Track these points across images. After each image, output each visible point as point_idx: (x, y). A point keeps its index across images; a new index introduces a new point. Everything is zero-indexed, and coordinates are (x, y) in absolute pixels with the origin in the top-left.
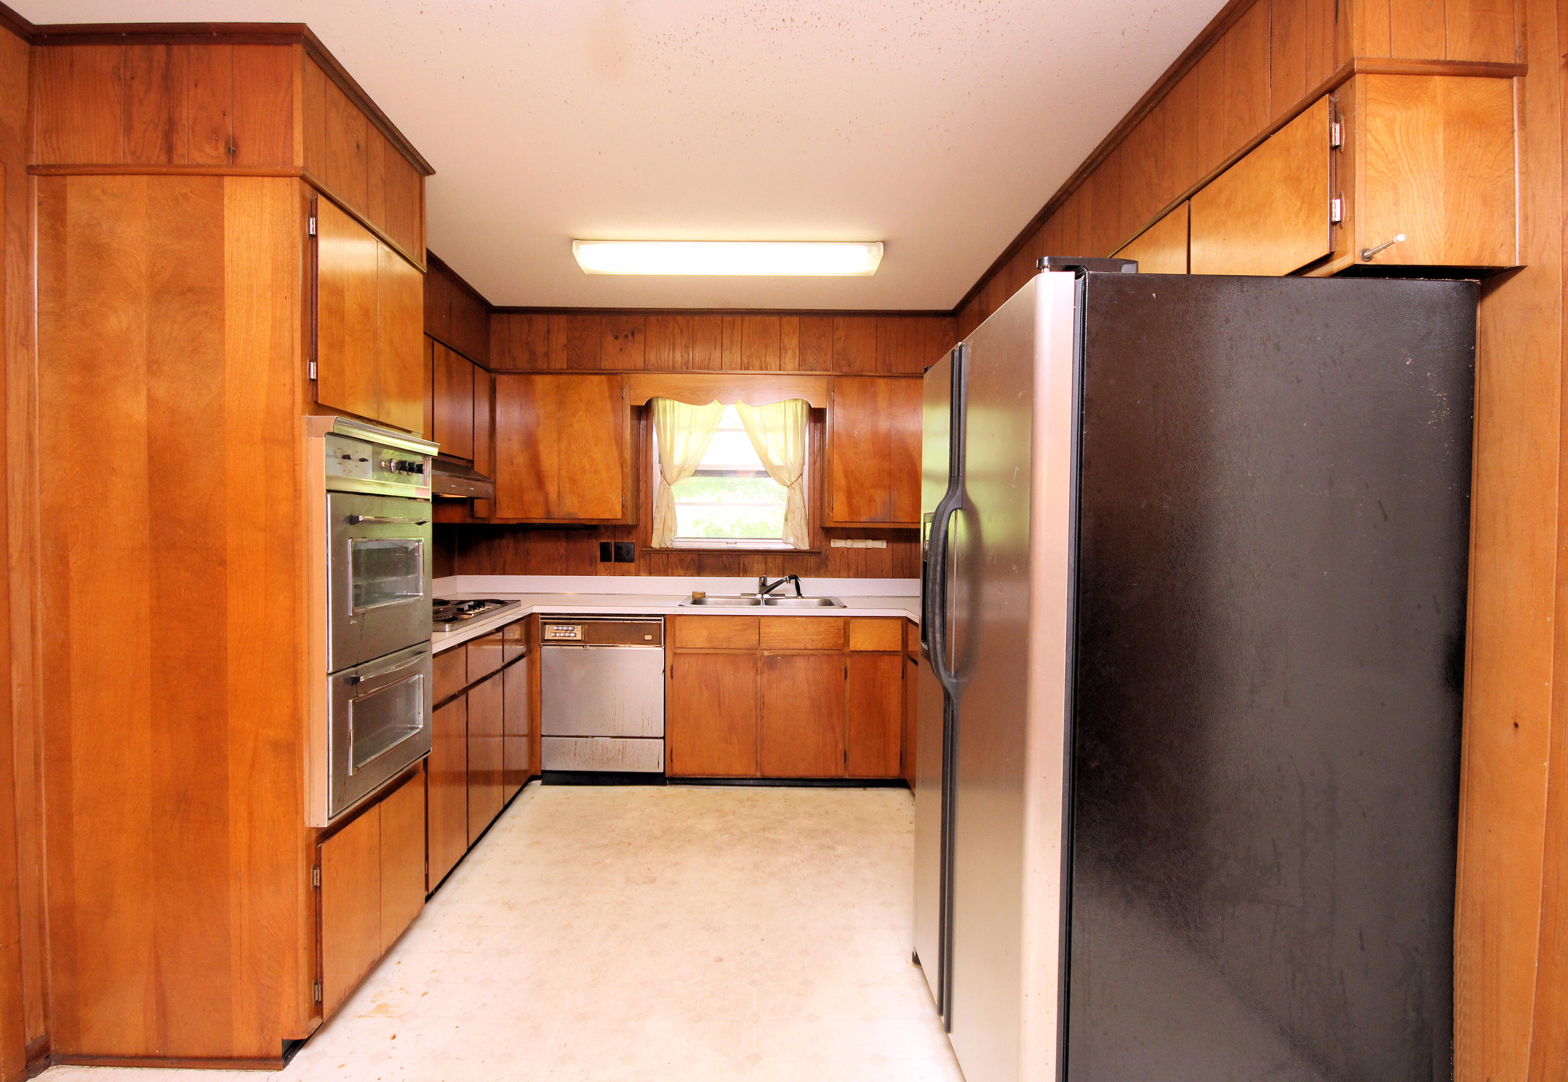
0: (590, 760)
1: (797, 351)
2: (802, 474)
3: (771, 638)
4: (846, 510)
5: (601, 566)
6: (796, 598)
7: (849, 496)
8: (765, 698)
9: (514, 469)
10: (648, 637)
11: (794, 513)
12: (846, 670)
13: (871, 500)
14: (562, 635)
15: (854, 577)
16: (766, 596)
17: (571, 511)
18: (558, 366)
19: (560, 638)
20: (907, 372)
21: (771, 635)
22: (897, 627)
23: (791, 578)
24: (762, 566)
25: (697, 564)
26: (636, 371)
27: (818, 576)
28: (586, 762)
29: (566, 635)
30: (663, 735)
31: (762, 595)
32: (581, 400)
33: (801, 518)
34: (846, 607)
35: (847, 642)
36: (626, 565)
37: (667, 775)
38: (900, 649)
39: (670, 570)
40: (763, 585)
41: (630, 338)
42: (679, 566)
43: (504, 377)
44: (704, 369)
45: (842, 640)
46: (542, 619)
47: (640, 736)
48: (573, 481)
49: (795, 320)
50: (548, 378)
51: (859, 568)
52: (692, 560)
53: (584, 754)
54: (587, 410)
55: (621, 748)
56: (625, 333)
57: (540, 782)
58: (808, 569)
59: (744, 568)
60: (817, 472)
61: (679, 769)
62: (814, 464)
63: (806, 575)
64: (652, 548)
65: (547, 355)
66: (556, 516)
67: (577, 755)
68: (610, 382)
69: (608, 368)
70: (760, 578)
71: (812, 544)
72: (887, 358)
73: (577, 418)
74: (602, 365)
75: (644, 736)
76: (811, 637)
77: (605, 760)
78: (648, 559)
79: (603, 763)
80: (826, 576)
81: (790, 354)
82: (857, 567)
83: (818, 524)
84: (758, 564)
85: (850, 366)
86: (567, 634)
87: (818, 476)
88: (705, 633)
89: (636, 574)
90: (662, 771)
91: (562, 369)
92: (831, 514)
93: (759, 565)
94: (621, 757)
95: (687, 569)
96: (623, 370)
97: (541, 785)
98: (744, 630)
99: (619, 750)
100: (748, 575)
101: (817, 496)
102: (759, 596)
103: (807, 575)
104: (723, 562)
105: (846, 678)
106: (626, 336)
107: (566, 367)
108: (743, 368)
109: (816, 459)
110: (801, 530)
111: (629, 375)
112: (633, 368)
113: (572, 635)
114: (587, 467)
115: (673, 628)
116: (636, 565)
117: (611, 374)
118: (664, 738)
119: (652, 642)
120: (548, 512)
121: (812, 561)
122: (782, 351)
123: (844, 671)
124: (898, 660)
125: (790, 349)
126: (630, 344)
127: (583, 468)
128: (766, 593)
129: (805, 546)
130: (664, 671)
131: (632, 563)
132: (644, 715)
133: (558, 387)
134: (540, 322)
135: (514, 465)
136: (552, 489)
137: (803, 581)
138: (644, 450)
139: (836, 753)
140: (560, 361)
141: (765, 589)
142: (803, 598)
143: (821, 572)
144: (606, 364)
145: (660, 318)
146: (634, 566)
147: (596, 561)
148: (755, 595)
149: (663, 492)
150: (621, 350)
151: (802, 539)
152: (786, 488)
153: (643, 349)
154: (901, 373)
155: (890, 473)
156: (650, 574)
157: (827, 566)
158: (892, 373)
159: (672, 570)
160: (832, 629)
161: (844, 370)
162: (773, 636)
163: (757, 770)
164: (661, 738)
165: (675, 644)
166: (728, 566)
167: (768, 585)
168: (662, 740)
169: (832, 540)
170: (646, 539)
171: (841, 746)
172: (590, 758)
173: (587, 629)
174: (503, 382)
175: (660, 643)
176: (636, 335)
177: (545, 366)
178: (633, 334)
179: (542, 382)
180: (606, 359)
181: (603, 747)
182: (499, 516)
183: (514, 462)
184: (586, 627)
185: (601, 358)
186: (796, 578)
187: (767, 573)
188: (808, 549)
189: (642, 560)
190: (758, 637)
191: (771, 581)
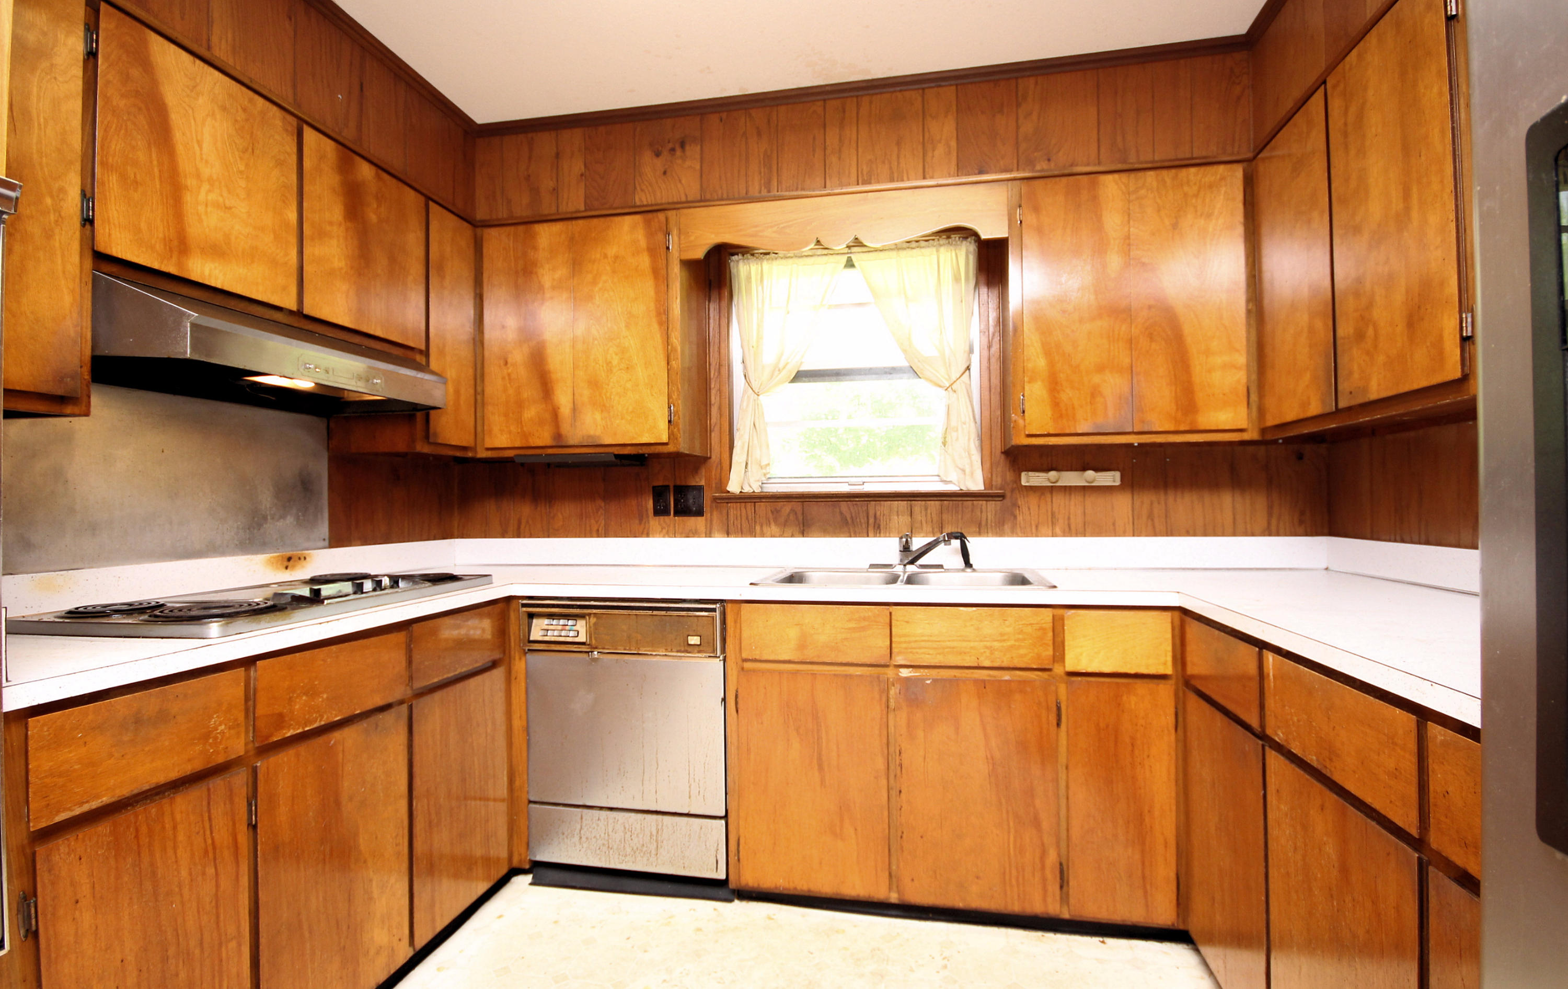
0: (605, 849)
1: (953, 144)
2: (968, 368)
3: (913, 645)
4: (1050, 413)
5: (655, 522)
6: (963, 570)
7: (1054, 385)
8: (903, 755)
9: (510, 371)
10: (693, 640)
11: (957, 430)
12: (1059, 709)
13: (1095, 393)
14: (556, 633)
15: (1064, 536)
16: (911, 569)
17: (592, 433)
18: (571, 208)
19: (553, 639)
20: (1156, 158)
21: (913, 639)
22: (1163, 626)
23: (952, 536)
24: (904, 520)
25: (801, 518)
26: (689, 204)
27: (1000, 533)
28: (598, 852)
29: (563, 635)
30: (723, 814)
31: (905, 565)
32: (606, 256)
33: (969, 440)
34: (1055, 587)
35: (1059, 653)
36: (692, 521)
37: (732, 885)
38: (1169, 670)
39: (758, 528)
40: (906, 549)
41: (679, 153)
42: (772, 521)
43: (493, 232)
44: (797, 190)
45: (1050, 652)
46: (524, 605)
47: (686, 811)
48: (595, 384)
49: (949, 92)
50: (557, 227)
51: (1072, 520)
52: (791, 510)
53: (595, 837)
54: (614, 272)
55: (654, 833)
56: (670, 145)
57: (529, 878)
58: (983, 523)
59: (875, 522)
60: (993, 360)
61: (749, 878)
62: (989, 347)
63: (979, 533)
64: (729, 492)
65: (555, 191)
66: (571, 442)
67: (584, 839)
68: (648, 224)
69: (645, 203)
70: (901, 538)
71: (988, 483)
72: (1119, 139)
73: (600, 285)
74: (637, 199)
75: (692, 812)
76: (988, 644)
77: (628, 850)
78: (725, 512)
79: (626, 856)
80: (1013, 533)
81: (940, 150)
82: (1069, 518)
83: (998, 447)
84: (898, 515)
85: (1049, 160)
86: (563, 633)
87: (996, 366)
88: (793, 633)
89: (706, 534)
90: (723, 877)
91: (576, 212)
92: (1021, 422)
93: (900, 517)
94: (655, 846)
95: (785, 526)
96: (669, 203)
97: (531, 884)
98: (863, 629)
99: (651, 835)
100: (882, 535)
101: (996, 399)
102: (899, 569)
103: (981, 530)
104: (841, 513)
105: (1058, 725)
106: (673, 150)
107: (582, 208)
108: (860, 181)
109: (992, 339)
110: (970, 458)
111: (678, 212)
112: (683, 199)
113: (572, 634)
114: (615, 362)
115: (738, 625)
116: (706, 520)
117: (648, 211)
118: (726, 817)
119: (701, 648)
120: (558, 436)
121: (990, 509)
122: (926, 145)
123: (1055, 709)
124: (1165, 692)
125: (940, 141)
126: (679, 161)
127: (609, 363)
128: (912, 562)
129: (976, 484)
130: (724, 700)
131: (699, 518)
132: (692, 776)
133: (572, 239)
134: (545, 142)
135: (509, 365)
136: (563, 400)
137: (973, 543)
138: (717, 340)
139: (1043, 867)
140: (574, 200)
141: (910, 556)
142: (974, 570)
143: (1006, 527)
144: (643, 198)
145: (724, 115)
146: (704, 522)
147: (647, 514)
148: (890, 566)
149: (748, 405)
150: (665, 173)
151: (972, 474)
152: (942, 392)
153: (698, 167)
154: (1146, 162)
155: (1131, 342)
156: (728, 534)
157: (1015, 517)
158: (1130, 163)
159: (762, 526)
160: (1029, 630)
161: (1038, 167)
162: (916, 641)
163: (890, 889)
164: (720, 818)
165: (741, 654)
166: (849, 519)
167: (914, 550)
168: (723, 822)
169: (1023, 474)
170: (721, 480)
171: (1052, 857)
172: (604, 845)
173: (595, 624)
174: (495, 240)
175: (714, 651)
176: (687, 147)
177: (553, 210)
178: (683, 145)
179: (546, 234)
180: (642, 190)
181: (625, 828)
182: (489, 444)
183: (509, 361)
184: (593, 620)
185: (635, 188)
186: (962, 537)
187: (913, 530)
188: (983, 488)
189: (715, 513)
190: (889, 643)
191: (918, 543)
